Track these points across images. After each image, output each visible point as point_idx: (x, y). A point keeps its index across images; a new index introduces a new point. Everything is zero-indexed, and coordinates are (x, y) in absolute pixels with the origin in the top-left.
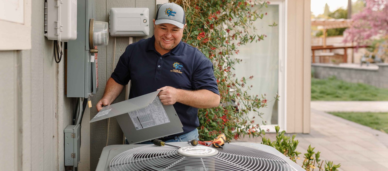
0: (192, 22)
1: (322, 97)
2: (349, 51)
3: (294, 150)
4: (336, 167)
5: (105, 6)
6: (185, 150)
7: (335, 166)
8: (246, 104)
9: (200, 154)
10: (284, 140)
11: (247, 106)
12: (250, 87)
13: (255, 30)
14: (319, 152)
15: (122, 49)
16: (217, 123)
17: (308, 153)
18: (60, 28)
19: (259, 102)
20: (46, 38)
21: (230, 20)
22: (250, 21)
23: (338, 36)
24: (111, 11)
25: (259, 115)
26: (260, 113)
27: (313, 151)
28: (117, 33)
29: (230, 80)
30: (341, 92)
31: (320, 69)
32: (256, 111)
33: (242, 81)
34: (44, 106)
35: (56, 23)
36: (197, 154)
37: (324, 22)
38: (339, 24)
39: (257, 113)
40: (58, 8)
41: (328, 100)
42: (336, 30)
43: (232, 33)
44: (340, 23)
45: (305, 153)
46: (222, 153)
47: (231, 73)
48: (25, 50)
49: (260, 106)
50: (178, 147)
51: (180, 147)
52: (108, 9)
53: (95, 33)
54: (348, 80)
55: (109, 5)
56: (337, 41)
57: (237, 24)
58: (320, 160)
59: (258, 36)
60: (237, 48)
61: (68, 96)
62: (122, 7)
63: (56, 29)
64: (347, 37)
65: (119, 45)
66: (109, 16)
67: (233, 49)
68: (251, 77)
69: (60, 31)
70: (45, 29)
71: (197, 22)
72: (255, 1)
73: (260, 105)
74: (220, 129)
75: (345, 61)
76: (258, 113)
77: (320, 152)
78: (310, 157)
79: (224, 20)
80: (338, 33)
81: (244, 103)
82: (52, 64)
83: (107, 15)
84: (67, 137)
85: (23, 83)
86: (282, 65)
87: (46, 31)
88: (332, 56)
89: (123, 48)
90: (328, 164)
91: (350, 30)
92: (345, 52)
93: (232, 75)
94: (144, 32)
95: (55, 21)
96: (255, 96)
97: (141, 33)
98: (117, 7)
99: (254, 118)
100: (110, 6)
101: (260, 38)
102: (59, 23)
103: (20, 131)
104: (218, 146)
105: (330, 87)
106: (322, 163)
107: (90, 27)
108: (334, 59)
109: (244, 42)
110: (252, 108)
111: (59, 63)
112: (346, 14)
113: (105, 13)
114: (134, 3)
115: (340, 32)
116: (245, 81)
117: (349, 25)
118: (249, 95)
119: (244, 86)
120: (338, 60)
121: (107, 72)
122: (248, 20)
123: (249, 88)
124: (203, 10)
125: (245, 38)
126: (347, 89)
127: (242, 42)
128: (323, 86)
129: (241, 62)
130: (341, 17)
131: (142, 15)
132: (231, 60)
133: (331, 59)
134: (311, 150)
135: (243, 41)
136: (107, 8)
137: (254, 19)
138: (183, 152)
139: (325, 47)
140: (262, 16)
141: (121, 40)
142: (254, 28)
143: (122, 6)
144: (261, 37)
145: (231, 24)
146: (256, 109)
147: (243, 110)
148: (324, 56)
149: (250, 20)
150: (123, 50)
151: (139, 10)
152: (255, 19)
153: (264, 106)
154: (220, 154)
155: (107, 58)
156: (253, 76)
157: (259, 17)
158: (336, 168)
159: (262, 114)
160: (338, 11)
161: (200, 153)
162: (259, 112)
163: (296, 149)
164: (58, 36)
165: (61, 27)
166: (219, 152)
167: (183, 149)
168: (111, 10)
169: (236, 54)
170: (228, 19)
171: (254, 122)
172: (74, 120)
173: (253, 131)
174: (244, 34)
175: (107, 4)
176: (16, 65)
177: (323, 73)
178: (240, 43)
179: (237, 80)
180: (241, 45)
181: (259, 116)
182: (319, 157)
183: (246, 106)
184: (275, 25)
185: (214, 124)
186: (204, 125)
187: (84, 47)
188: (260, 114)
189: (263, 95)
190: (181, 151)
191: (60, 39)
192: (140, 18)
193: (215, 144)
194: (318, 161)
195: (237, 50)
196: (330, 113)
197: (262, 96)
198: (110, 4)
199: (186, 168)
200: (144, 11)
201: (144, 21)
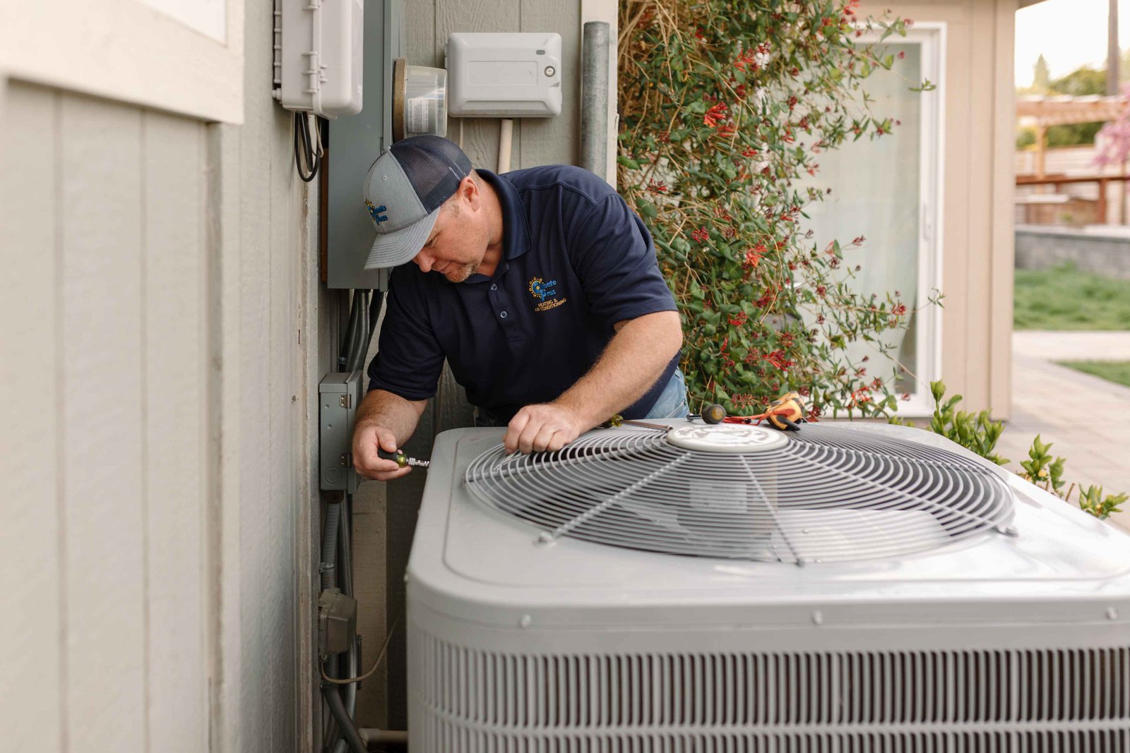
0: (687, 76)
1: (1036, 320)
2: (1114, 190)
3: (988, 452)
4: (1114, 501)
5: (432, 29)
6: (690, 435)
7: (1110, 500)
8: (843, 319)
9: (736, 443)
10: (959, 422)
11: (845, 325)
12: (853, 269)
13: (868, 103)
14: (1061, 458)
15: (481, 155)
16: (759, 372)
17: (1032, 460)
18: (319, 72)
19: (882, 312)
20: (277, 102)
21: (794, 73)
22: (850, 79)
23: (1078, 147)
24: (450, 45)
25: (881, 351)
26: (886, 345)
27: (1048, 453)
28: (468, 108)
29: (796, 247)
30: (1091, 305)
31: (1028, 240)
32: (872, 340)
33: (830, 252)
34: (270, 303)
35: (308, 57)
36: (725, 443)
37: (1040, 103)
38: (1083, 112)
39: (878, 344)
40: (315, 14)
41: (1055, 329)
42: (1072, 128)
43: (800, 111)
44: (1084, 108)
45: (1023, 460)
46: (799, 443)
47: (799, 229)
48: (228, 124)
49: (885, 325)
50: (667, 427)
51: (670, 426)
52: (440, 37)
53: (409, 100)
54: (1111, 273)
55: (443, 25)
56: (1076, 162)
57: (812, 86)
58: (1062, 483)
59: (875, 123)
60: (810, 159)
61: (330, 286)
62: (480, 32)
63: (307, 76)
64: (1107, 149)
65: (472, 144)
66: (445, 56)
67: (800, 161)
68: (858, 241)
69: (319, 83)
70: (274, 78)
71: (699, 75)
72: (869, 18)
73: (885, 320)
74: (766, 391)
75: (1102, 219)
76: (880, 344)
77: (1064, 460)
78: (1037, 472)
79: (777, 73)
80: (1077, 138)
81: (835, 317)
82: (290, 185)
83: (437, 52)
84: (328, 406)
85: (225, 221)
86: (929, 220)
87: (277, 81)
88: (1063, 205)
89: (483, 152)
90: (1087, 493)
91: (1118, 128)
92: (1102, 193)
93: (801, 234)
94: (547, 104)
95: (305, 51)
96: (868, 298)
97: (538, 108)
98: (468, 31)
99: (866, 359)
100: (447, 28)
101: (881, 130)
102: (318, 59)
103: (216, 363)
104: (786, 423)
105: (1058, 292)
106: (1071, 490)
107: (396, 81)
108: (1069, 213)
109: (833, 139)
110: (859, 331)
111: (309, 183)
112: (1103, 83)
113: (432, 50)
114: (517, 19)
115: (1085, 134)
116: (840, 252)
117: (1113, 114)
118: (852, 293)
119: (837, 266)
120: (1080, 217)
122: (847, 73)
123: (850, 273)
124: (719, 41)
125: (835, 130)
126: (1109, 296)
127: (827, 141)
128: (1039, 289)
129: (828, 195)
130: (1089, 91)
131: (541, 52)
132: (795, 192)
133: (1059, 213)
134: (1041, 450)
135: (831, 136)
136: (438, 35)
137: (863, 72)
138: (684, 438)
139: (1041, 178)
140: (890, 62)
141: (479, 129)
142: (866, 98)
143: (481, 27)
144: (884, 124)
145: (794, 87)
146: (872, 334)
147: (832, 337)
148: (1038, 205)
149: (852, 76)
150: (484, 157)
151: (531, 40)
152: (866, 73)
153: (898, 324)
154: (795, 445)
156: (862, 237)
157: (882, 64)
158: (1115, 505)
159: (892, 348)
160: (1077, 74)
161: (734, 441)
162: (881, 340)
163: (994, 449)
164: (314, 98)
165: (322, 71)
166: (790, 441)
167: (682, 433)
168: (449, 40)
169: (809, 175)
170: (789, 72)
171: (866, 373)
172: (343, 359)
173: (864, 398)
174: (832, 118)
175: (438, 22)
176: (204, 168)
177: (1038, 252)
178: (821, 145)
179: (815, 249)
180: (823, 149)
181: (882, 355)
182: (1060, 473)
183: (841, 324)
184: (928, 87)
185: (750, 376)
186: (716, 377)
187: (378, 141)
188: (884, 347)
189: (892, 295)
190: (676, 436)
191: (320, 107)
192: (536, 62)
193: (777, 418)
194: (1056, 485)
195: (811, 164)
196: (1064, 364)
197: (888, 296)
198: (445, 23)
199: (693, 485)
200: (546, 43)
201: (548, 72)
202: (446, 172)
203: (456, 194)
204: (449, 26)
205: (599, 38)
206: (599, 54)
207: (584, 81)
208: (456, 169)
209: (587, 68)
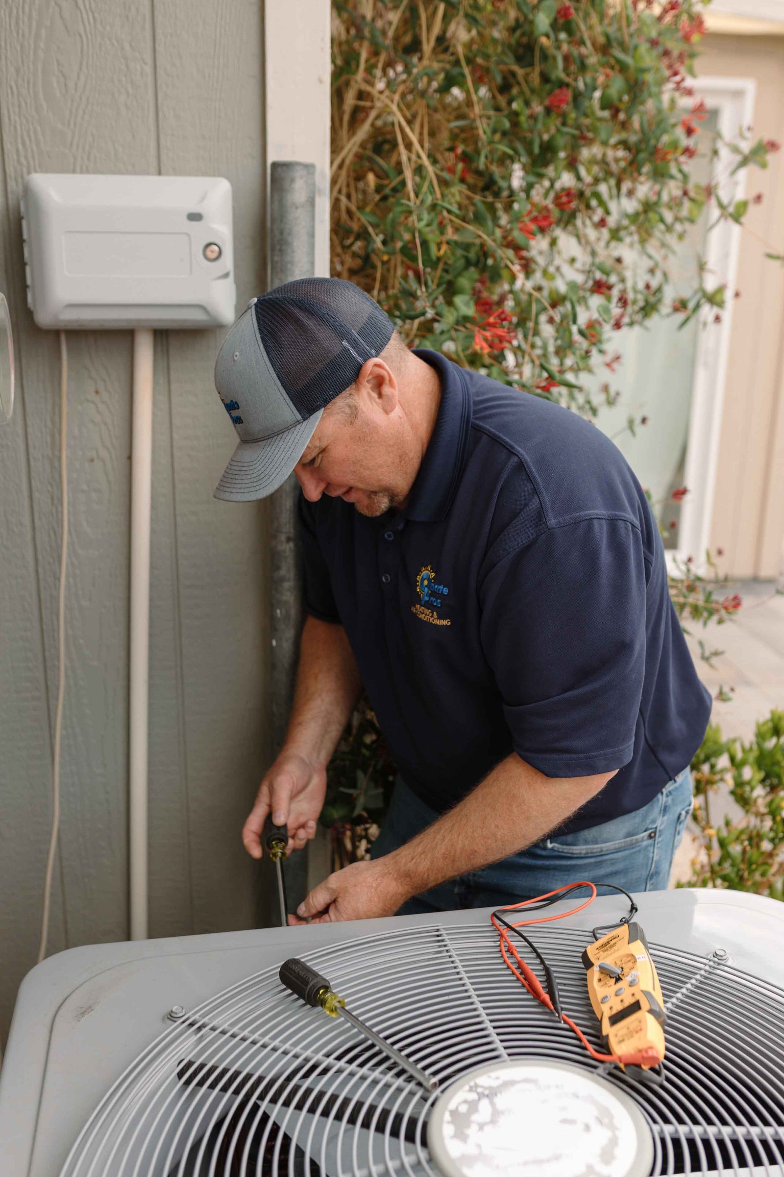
0: (444, 248)
15: (102, 389)
24: (27, 192)
28: (69, 317)
52: (13, 175)
62: (86, 171)
65: (85, 367)
66: (20, 219)
71: (467, 247)
83: (10, 208)
89: (104, 381)
94: (209, 308)
97: (197, 316)
98: (62, 170)
100: (26, 158)
113: (1, 200)
114: (153, 145)
121: (31, 497)
131: (195, 217)
143: (88, 159)
150: (106, 390)
151: (179, 192)
155: (30, 430)
168: (28, 186)
192: (188, 235)
198: (20, 146)
200: (203, 199)
201: (209, 253)
202: (337, 350)
203: (353, 386)
204: (30, 154)
205: (298, 192)
206: (298, 220)
207: (273, 268)
208: (355, 344)
209: (278, 247)
